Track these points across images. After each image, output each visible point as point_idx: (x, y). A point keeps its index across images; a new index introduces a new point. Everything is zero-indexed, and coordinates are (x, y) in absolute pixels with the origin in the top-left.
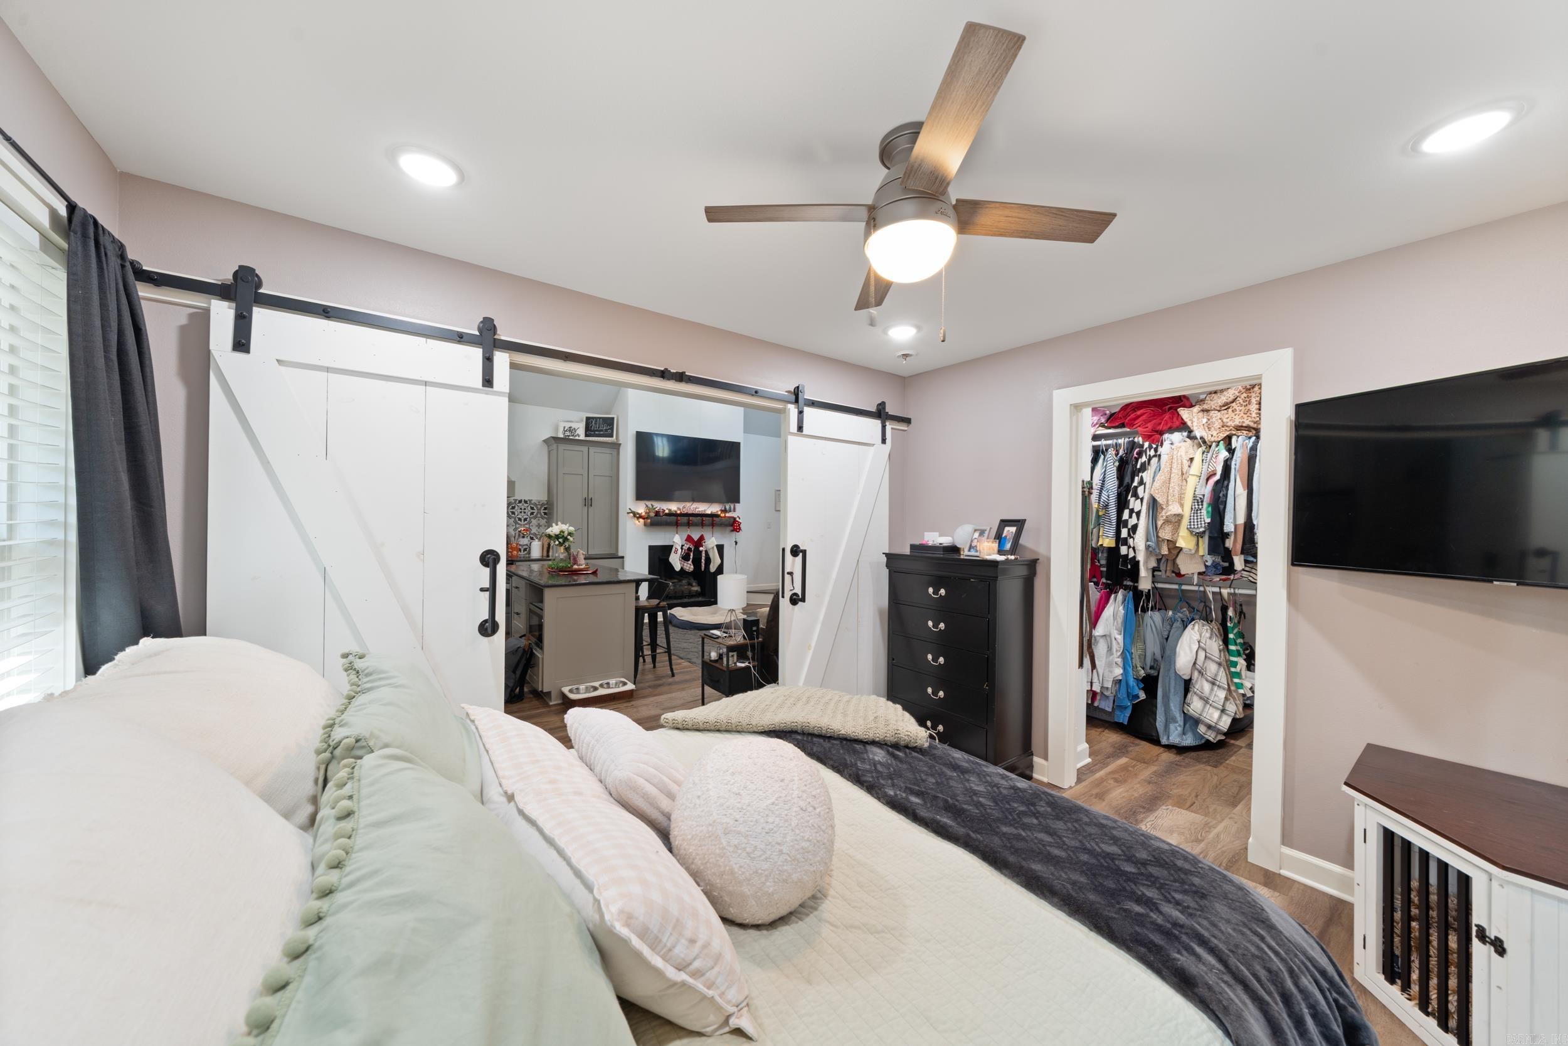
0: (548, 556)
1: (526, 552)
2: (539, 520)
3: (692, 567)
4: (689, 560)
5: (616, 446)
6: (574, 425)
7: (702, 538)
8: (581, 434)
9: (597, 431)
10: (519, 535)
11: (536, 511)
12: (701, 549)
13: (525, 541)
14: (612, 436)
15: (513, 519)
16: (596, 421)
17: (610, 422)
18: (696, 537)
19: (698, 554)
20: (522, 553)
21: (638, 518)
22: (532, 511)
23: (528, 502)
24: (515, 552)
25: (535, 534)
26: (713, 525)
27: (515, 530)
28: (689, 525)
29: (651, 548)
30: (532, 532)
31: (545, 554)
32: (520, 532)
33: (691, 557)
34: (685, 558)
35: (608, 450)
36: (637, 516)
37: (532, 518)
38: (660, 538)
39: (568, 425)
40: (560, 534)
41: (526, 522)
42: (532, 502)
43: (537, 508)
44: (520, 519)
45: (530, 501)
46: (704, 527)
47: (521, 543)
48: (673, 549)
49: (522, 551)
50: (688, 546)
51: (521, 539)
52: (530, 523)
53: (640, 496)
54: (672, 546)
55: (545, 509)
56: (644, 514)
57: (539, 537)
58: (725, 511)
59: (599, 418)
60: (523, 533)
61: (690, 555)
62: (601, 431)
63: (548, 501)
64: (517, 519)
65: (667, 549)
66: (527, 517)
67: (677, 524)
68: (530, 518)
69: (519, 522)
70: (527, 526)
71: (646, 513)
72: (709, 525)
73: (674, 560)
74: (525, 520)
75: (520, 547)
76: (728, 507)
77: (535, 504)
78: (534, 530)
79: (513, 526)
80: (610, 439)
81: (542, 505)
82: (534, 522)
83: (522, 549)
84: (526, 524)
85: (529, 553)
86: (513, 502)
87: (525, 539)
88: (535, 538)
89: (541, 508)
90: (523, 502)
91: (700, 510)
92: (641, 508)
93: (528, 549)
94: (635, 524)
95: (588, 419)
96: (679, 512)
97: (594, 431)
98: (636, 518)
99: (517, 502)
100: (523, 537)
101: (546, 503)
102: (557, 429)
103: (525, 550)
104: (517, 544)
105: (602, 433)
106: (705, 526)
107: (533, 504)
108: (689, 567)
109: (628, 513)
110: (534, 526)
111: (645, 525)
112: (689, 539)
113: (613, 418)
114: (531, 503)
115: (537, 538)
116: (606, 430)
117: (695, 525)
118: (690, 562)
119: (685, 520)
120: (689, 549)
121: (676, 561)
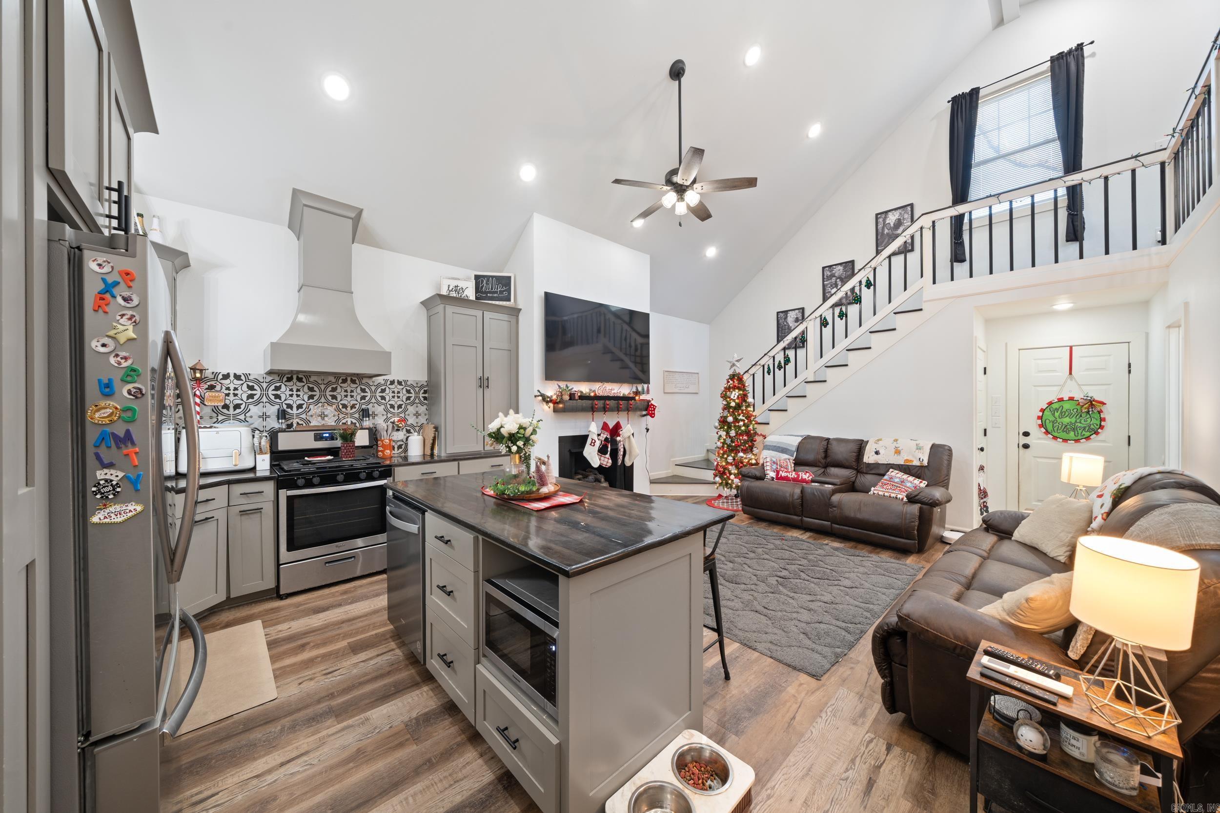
0: (432, 455)
1: (400, 450)
2: (417, 407)
3: (610, 461)
4: (607, 454)
5: (515, 312)
6: (461, 284)
7: (618, 426)
8: (471, 294)
9: (490, 292)
10: (393, 427)
11: (413, 395)
12: (618, 439)
13: (400, 435)
14: (509, 300)
15: (383, 407)
16: (488, 280)
17: (505, 282)
18: (611, 425)
19: (615, 443)
20: (396, 451)
21: (547, 402)
22: (408, 395)
23: (403, 383)
24: (388, 451)
25: (412, 426)
26: (628, 410)
27: (386, 420)
28: (605, 410)
29: (562, 440)
30: (409, 423)
31: (428, 452)
32: (393, 423)
33: (609, 449)
34: (602, 451)
35: (505, 317)
36: (545, 399)
37: (408, 404)
38: (572, 427)
39: (453, 284)
40: (518, 432)
41: (400, 410)
42: (409, 383)
43: (415, 391)
44: (392, 406)
45: (406, 381)
46: (620, 413)
47: (394, 438)
48: (589, 441)
49: (396, 449)
50: (605, 436)
51: (395, 433)
52: (406, 410)
53: (550, 374)
54: (588, 436)
55: (425, 392)
56: (554, 397)
57: (417, 429)
58: (637, 393)
59: (493, 277)
60: (397, 425)
61: (608, 447)
62: (496, 292)
63: (429, 382)
64: (389, 406)
65: (582, 440)
66: (402, 403)
67: (593, 410)
68: (407, 405)
69: (392, 410)
70: (403, 415)
71: (558, 396)
72: (624, 411)
73: (590, 453)
74: (400, 406)
75: (394, 444)
76: (640, 389)
77: (412, 386)
78: (411, 420)
79: (383, 415)
80: (508, 303)
81: (422, 387)
82: (411, 409)
83: (396, 447)
84: (401, 413)
85: (406, 450)
86: (383, 382)
87: (400, 432)
88: (412, 431)
89: (419, 391)
90: (396, 383)
91: (615, 391)
92: (551, 389)
93: (404, 446)
94: (543, 410)
95: (477, 277)
96: (592, 394)
97: (486, 293)
98: (544, 403)
99: (389, 383)
100: (398, 430)
101: (425, 384)
102: (439, 287)
103: (400, 447)
104: (390, 440)
105: (495, 295)
106: (621, 411)
107: (409, 386)
108: (607, 461)
109: (535, 396)
110: (411, 415)
111: (555, 411)
112: (605, 427)
113: (510, 277)
114: (406, 385)
115: (415, 431)
116: (501, 292)
117: (611, 410)
118: (608, 456)
119: (600, 403)
120: (606, 439)
121: (592, 455)
